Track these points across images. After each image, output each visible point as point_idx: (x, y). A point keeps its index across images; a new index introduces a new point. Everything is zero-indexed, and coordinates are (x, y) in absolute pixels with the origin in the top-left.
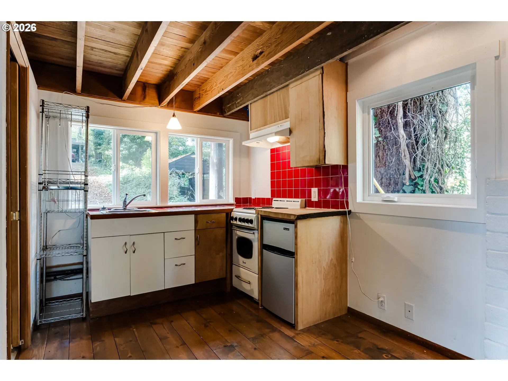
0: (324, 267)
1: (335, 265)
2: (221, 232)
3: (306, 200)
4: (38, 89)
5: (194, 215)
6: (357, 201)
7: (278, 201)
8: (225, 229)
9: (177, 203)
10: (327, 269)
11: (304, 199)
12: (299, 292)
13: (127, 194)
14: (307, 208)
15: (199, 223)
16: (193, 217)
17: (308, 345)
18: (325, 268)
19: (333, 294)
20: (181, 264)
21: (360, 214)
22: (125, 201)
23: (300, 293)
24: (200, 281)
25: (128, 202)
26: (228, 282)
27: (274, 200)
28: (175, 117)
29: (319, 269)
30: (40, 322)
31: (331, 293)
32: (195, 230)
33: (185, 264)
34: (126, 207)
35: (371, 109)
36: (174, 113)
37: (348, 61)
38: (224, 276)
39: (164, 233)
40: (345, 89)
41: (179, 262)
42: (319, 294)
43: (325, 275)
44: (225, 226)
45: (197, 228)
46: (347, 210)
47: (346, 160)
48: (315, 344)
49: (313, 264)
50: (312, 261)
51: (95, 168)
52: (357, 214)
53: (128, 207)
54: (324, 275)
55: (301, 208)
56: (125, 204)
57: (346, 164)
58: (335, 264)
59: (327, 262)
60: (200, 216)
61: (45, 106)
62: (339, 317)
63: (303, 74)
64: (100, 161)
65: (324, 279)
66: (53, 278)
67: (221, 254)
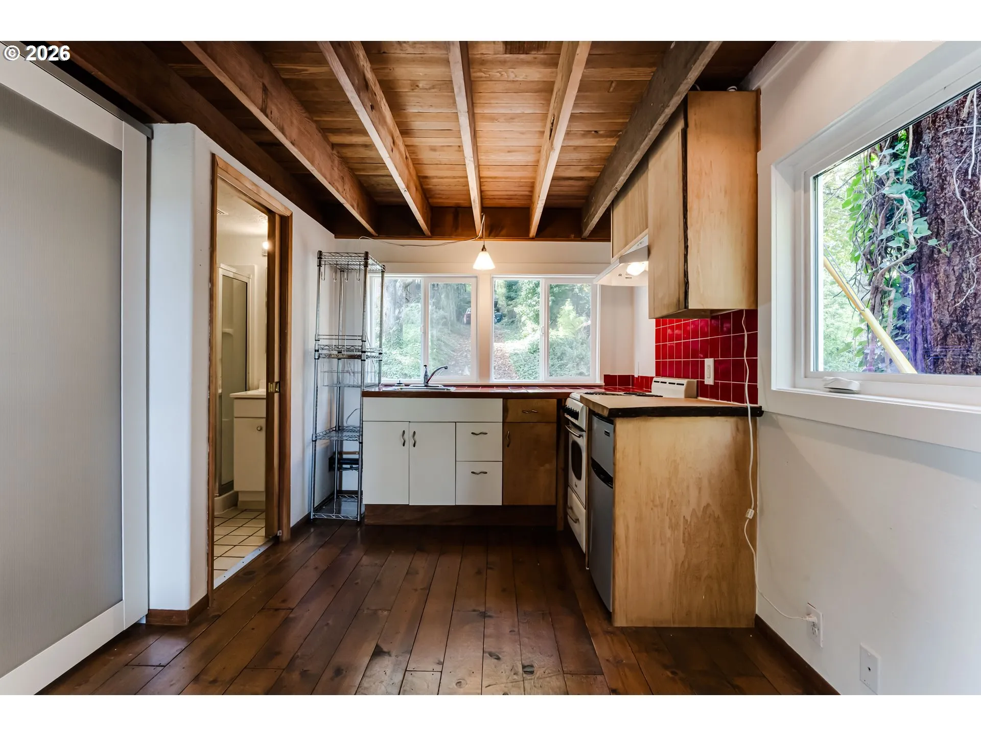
0: (684, 517)
1: (718, 517)
2: (547, 431)
3: (698, 381)
4: (335, 238)
5: (502, 399)
6: (774, 388)
7: (674, 384)
8: (555, 426)
9: (501, 380)
10: (693, 524)
11: (695, 380)
12: (618, 555)
13: (425, 366)
14: (700, 398)
15: (510, 412)
16: (500, 401)
17: (607, 658)
18: (687, 521)
19: (710, 577)
20: (480, 473)
21: (779, 417)
22: (426, 375)
23: (620, 556)
24: (512, 504)
25: (429, 374)
26: (560, 514)
27: (655, 382)
28: (486, 250)
29: (670, 520)
30: (314, 515)
31: (705, 574)
32: (504, 422)
33: (486, 473)
34: (427, 383)
35: (811, 178)
36: (484, 246)
37: (758, 84)
38: (554, 504)
39: (456, 422)
40: (753, 147)
41: (479, 468)
42: (670, 568)
43: (686, 535)
44: (556, 421)
45: (508, 420)
46: (749, 405)
47: (752, 299)
48: (622, 661)
49: (656, 506)
50: (653, 501)
51: (504, 332)
52: (774, 416)
53: (430, 383)
54: (684, 534)
55: (688, 396)
56: (427, 380)
57: (753, 308)
58: (716, 516)
59: (694, 510)
60: (511, 402)
61: (323, 257)
62: (725, 630)
63: (647, 139)
64: (513, 322)
65: (684, 542)
66: (348, 466)
67: (547, 466)
